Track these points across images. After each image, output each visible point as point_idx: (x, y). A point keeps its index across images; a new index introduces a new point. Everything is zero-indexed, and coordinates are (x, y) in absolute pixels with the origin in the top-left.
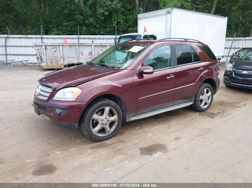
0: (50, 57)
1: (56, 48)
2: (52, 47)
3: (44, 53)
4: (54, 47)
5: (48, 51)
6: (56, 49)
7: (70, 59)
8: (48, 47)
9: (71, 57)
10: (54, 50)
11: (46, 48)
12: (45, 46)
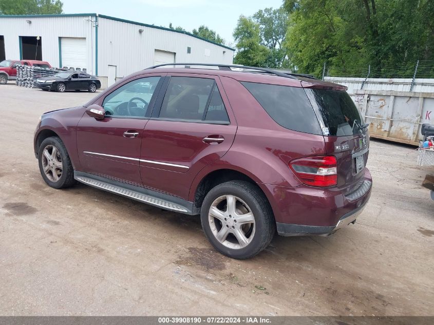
0: (372, 116)
1: (384, 101)
2: (379, 98)
3: (365, 108)
4: (382, 98)
5: (371, 103)
6: (384, 103)
7: (402, 123)
8: (372, 98)
9: (405, 121)
10: (380, 103)
11: (370, 99)
12: (369, 96)
